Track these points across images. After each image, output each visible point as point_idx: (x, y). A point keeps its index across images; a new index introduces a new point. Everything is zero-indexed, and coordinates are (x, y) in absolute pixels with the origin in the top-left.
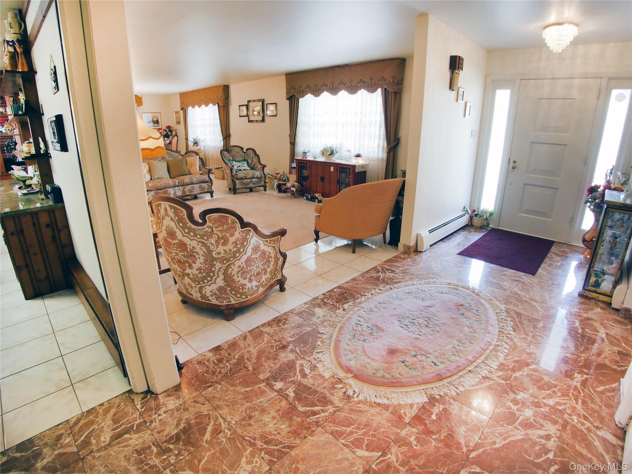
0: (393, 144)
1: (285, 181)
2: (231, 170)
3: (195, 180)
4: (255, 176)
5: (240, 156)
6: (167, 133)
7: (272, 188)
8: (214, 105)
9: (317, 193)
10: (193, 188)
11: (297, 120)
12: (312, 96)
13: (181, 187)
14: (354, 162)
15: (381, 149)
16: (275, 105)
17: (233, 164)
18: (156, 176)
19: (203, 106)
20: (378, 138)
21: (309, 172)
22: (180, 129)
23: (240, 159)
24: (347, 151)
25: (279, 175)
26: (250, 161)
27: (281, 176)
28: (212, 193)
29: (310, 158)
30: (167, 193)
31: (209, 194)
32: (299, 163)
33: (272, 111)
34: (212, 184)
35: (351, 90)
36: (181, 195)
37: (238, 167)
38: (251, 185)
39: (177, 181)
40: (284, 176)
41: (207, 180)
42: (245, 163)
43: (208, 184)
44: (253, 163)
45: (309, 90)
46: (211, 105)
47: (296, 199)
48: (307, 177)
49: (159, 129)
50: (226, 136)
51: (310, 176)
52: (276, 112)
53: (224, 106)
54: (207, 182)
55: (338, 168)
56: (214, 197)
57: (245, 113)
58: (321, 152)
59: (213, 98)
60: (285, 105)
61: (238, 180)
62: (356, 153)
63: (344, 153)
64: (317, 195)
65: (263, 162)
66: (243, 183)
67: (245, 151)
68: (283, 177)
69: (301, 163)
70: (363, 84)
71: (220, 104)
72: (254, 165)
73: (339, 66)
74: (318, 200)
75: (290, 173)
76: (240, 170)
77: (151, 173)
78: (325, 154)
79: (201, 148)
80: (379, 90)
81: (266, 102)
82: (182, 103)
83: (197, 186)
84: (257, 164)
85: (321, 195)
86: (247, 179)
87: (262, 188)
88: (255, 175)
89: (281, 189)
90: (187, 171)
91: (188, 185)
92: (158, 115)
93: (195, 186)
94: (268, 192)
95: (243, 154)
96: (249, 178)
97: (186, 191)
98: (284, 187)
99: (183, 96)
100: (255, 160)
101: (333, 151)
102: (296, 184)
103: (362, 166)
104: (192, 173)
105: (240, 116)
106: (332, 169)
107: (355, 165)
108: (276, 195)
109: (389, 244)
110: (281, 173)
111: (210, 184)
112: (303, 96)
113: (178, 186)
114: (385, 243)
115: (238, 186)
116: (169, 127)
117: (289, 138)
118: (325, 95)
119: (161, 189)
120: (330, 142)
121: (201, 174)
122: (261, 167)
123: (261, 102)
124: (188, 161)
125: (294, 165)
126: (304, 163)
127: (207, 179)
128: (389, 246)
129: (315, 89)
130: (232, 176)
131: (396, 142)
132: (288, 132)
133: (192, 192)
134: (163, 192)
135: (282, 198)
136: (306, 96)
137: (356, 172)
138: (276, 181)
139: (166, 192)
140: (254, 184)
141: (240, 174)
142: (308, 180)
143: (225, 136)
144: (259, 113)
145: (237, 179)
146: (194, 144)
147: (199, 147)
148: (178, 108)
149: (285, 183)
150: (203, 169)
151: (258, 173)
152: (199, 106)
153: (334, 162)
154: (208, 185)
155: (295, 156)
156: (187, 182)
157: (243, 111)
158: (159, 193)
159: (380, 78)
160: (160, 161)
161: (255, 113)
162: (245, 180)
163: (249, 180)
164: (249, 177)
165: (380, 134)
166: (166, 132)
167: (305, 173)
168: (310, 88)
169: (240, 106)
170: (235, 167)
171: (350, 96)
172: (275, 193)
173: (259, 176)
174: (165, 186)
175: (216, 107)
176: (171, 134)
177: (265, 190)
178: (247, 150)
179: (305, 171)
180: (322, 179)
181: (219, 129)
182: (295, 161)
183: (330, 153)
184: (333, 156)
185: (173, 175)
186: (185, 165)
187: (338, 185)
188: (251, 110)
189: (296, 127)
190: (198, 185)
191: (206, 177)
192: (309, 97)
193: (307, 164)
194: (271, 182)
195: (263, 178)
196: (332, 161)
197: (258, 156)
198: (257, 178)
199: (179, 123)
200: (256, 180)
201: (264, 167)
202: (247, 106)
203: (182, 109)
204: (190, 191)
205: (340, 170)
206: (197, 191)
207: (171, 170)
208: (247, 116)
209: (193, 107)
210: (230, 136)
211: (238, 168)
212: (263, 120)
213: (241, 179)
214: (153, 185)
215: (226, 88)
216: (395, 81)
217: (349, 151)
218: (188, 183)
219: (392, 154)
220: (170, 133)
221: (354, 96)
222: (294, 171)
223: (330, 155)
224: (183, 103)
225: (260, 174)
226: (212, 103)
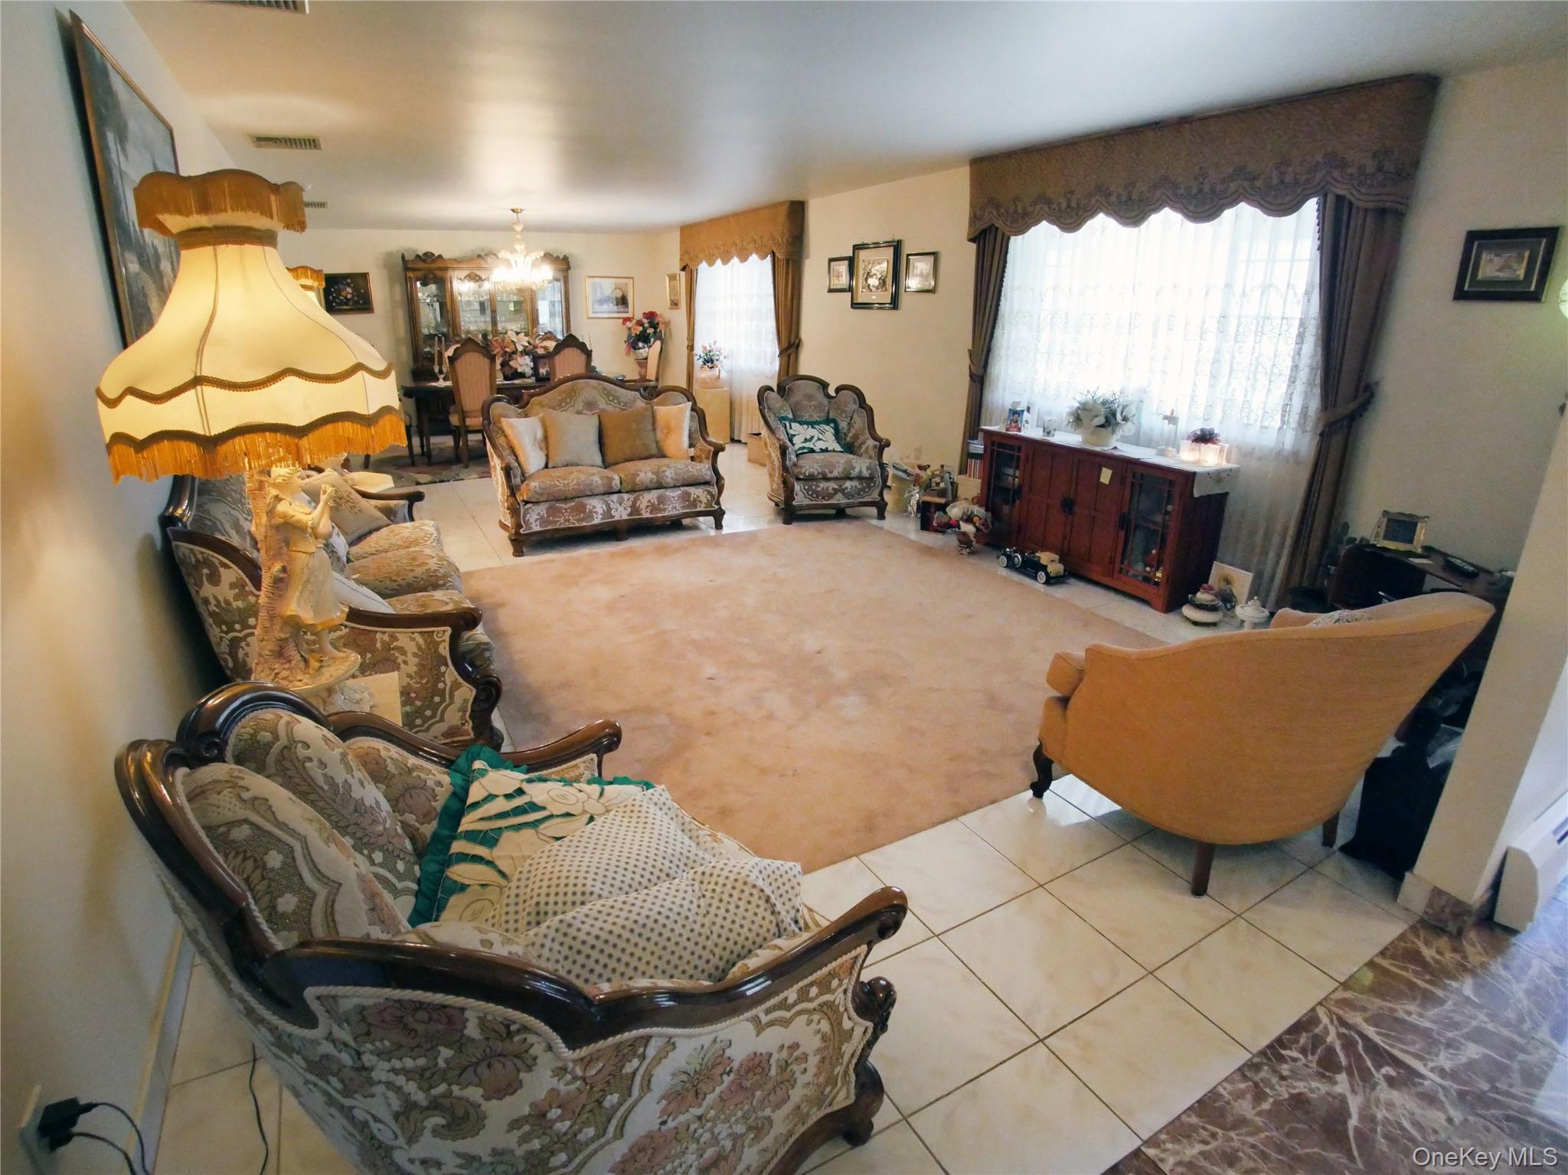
0: (1344, 409)
1: (942, 493)
2: (783, 451)
3: (669, 475)
4: (854, 473)
5: (815, 407)
6: (645, 330)
7: (903, 511)
8: (763, 257)
9: (1044, 549)
10: (661, 500)
11: (998, 305)
12: (1055, 229)
13: (626, 496)
14: (1189, 458)
15: (1294, 418)
16: (931, 259)
17: (791, 432)
18: (557, 458)
19: (735, 260)
20: (1286, 378)
21: (1022, 478)
22: (677, 319)
23: (816, 418)
24: (1166, 418)
25: (929, 472)
26: (843, 425)
27: (934, 476)
28: (718, 515)
29: (1031, 431)
30: (585, 512)
31: (711, 519)
32: (993, 443)
33: (921, 275)
34: (720, 492)
35: (1196, 206)
36: (625, 517)
37: (806, 440)
38: (839, 500)
39: (616, 477)
40: (942, 478)
41: (708, 478)
42: (829, 430)
43: (710, 489)
44: (853, 431)
45: (1046, 208)
46: (754, 257)
47: (972, 560)
48: (1018, 492)
49: (626, 320)
50: (790, 345)
51: (1025, 489)
52: (933, 283)
53: (788, 260)
54: (707, 483)
55: (1130, 475)
56: (725, 531)
57: (843, 281)
58: (1071, 414)
59: (762, 237)
60: (962, 258)
61: (800, 482)
62: (1197, 427)
63: (1151, 420)
64: (1045, 557)
65: (881, 431)
66: (815, 492)
67: (832, 392)
68: (938, 480)
69: (1000, 445)
70: (1246, 184)
71: (778, 255)
72: (856, 437)
73: (1157, 123)
74: (1047, 574)
75: (963, 470)
76: (812, 451)
77: (547, 448)
78: (1085, 421)
79: (723, 375)
80: (1311, 207)
81: (906, 250)
82: (684, 252)
83: (675, 493)
84: (863, 433)
85: (1057, 557)
86: (826, 479)
87: (874, 511)
88: (853, 468)
89: (928, 517)
90: (654, 445)
91: (648, 489)
92: (626, 284)
93: (670, 493)
94: (890, 523)
95: (825, 401)
96: (835, 479)
97: (643, 506)
98: (937, 518)
99: (688, 231)
100: (860, 421)
101: (1114, 415)
102: (979, 511)
103: (1218, 476)
104: (669, 454)
105: (831, 291)
106: (1106, 476)
107: (1194, 474)
108: (913, 536)
109: (1348, 850)
110: (935, 467)
111: (715, 490)
112: (1021, 231)
113: (619, 492)
114: (1328, 839)
115: (800, 499)
116: (651, 316)
117: (967, 361)
118: (1102, 226)
119: (566, 500)
120: (1102, 385)
121: (692, 458)
122: (875, 447)
123: (891, 250)
124: (659, 417)
125: (978, 447)
126: (1012, 448)
127: (709, 475)
128: (1349, 865)
129: (1064, 206)
130: (785, 468)
131: (1361, 399)
132: (968, 343)
133: (660, 510)
134: (572, 508)
135: (927, 551)
136: (1033, 229)
137: (1196, 494)
138: (917, 489)
139: (582, 508)
140: (847, 496)
141: (810, 466)
142: (1018, 502)
143: (785, 344)
144: (883, 282)
145: (798, 479)
146: (706, 362)
147: (716, 371)
148: (676, 267)
149: (942, 501)
150: (701, 444)
151: (861, 465)
152: (726, 261)
153: (1116, 453)
154: (709, 493)
155: (982, 421)
156: (647, 482)
157: (839, 276)
158: (559, 510)
159: (1319, 158)
160: (579, 413)
161: (873, 282)
162: (823, 485)
163: (832, 485)
164: (835, 474)
165: (1295, 368)
166: (641, 328)
167: (1012, 476)
168: (1049, 202)
169: (831, 260)
170: (798, 441)
171: (1191, 226)
172: (910, 529)
173: (866, 474)
174: (580, 491)
175: (768, 262)
176: (655, 333)
177: (881, 516)
178: (838, 390)
179: (1010, 471)
180: (1068, 505)
181: (770, 324)
182: (981, 435)
183: (1101, 420)
184: (1113, 432)
185: (612, 454)
186: (650, 427)
187: (1122, 534)
188: (861, 273)
189: (994, 327)
190: (678, 492)
191: (703, 469)
192: (1044, 231)
193: (1019, 449)
194: (901, 492)
195: (879, 481)
196: (1107, 449)
197: (870, 412)
198: (860, 478)
199: (675, 304)
200: (855, 483)
201: (883, 445)
202: (852, 262)
203: (684, 269)
204: (653, 508)
205: (1133, 483)
206: (675, 508)
207: (607, 441)
208: (850, 289)
209: (711, 263)
210: (798, 346)
211: (807, 445)
212: (895, 303)
213: (810, 478)
214: (543, 486)
215: (797, 211)
216: (1388, 166)
217: (1171, 419)
218: (651, 486)
219: (1337, 440)
220: (651, 331)
221: (1206, 227)
222: (975, 465)
223: (1102, 426)
224: (688, 253)
225: (868, 468)
226: (757, 254)
